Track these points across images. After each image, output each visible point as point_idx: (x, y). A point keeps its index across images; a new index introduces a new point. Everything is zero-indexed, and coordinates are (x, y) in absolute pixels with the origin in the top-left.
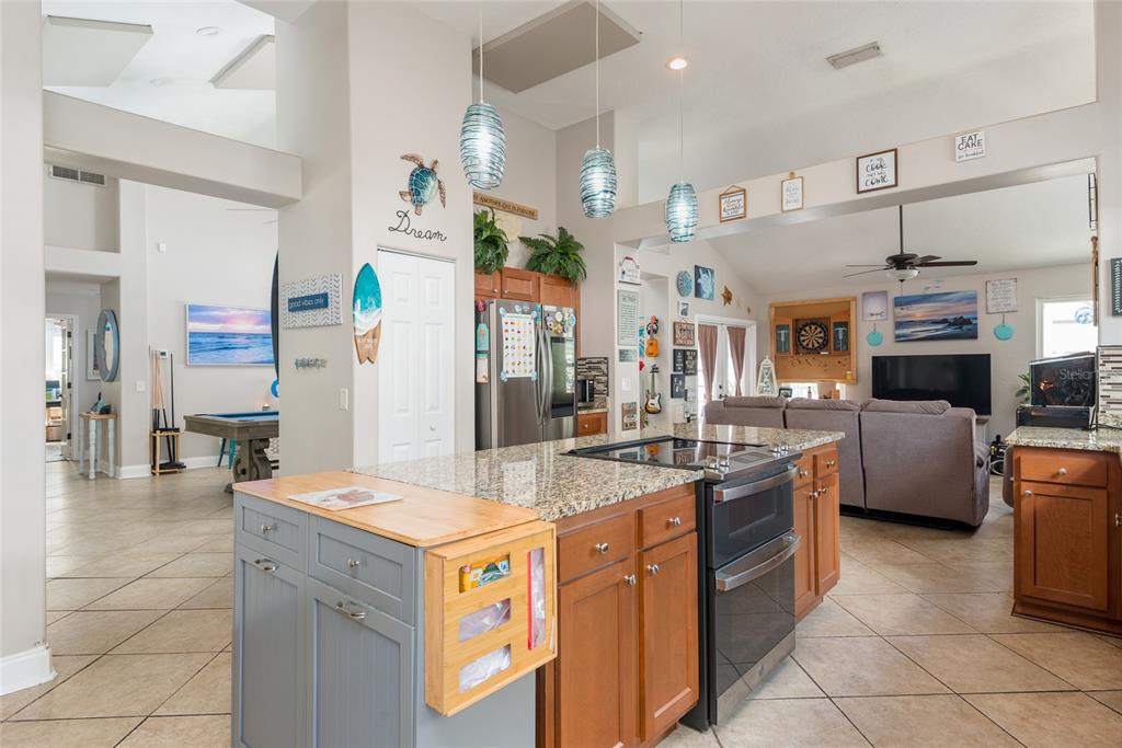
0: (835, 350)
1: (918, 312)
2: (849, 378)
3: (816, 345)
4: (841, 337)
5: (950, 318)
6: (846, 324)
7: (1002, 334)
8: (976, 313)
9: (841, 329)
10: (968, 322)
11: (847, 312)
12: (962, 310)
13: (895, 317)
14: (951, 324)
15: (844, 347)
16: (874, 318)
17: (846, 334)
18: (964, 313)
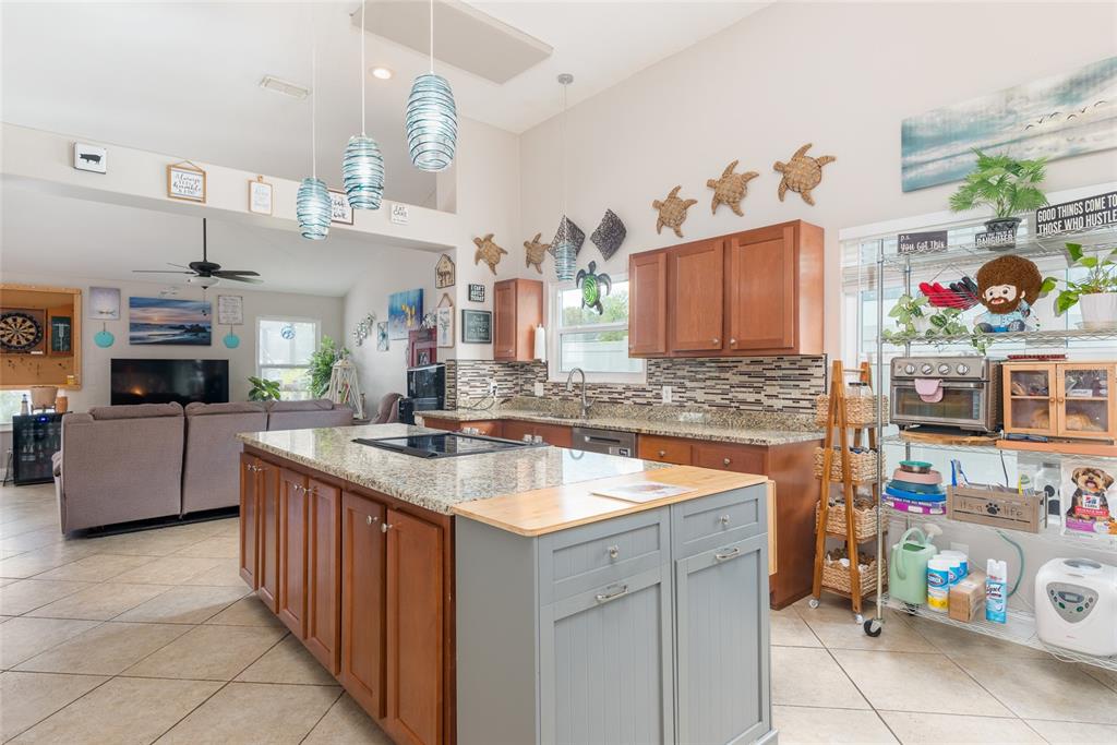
0: (53, 350)
1: (156, 315)
2: (70, 383)
3: (24, 342)
4: (61, 335)
5: (188, 325)
6: (68, 321)
7: (232, 342)
8: (210, 322)
9: (61, 326)
10: (203, 330)
11: (71, 307)
12: (197, 318)
13: (131, 318)
14: (188, 331)
15: (65, 347)
16: (104, 316)
17: (69, 333)
18: (202, 322)
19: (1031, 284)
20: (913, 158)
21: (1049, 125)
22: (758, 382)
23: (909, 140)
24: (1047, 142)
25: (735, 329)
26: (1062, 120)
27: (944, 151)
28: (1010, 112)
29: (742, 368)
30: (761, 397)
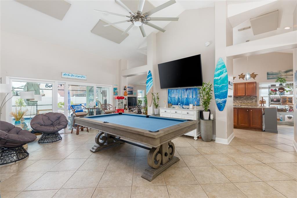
8: (133, 90)
10: (132, 92)
19: (283, 89)
20: (268, 76)
21: (284, 75)
22: (247, 99)
23: (268, 74)
24: (284, 76)
25: (247, 93)
26: (285, 75)
27: (272, 76)
28: (280, 73)
29: (244, 98)
30: (247, 101)
